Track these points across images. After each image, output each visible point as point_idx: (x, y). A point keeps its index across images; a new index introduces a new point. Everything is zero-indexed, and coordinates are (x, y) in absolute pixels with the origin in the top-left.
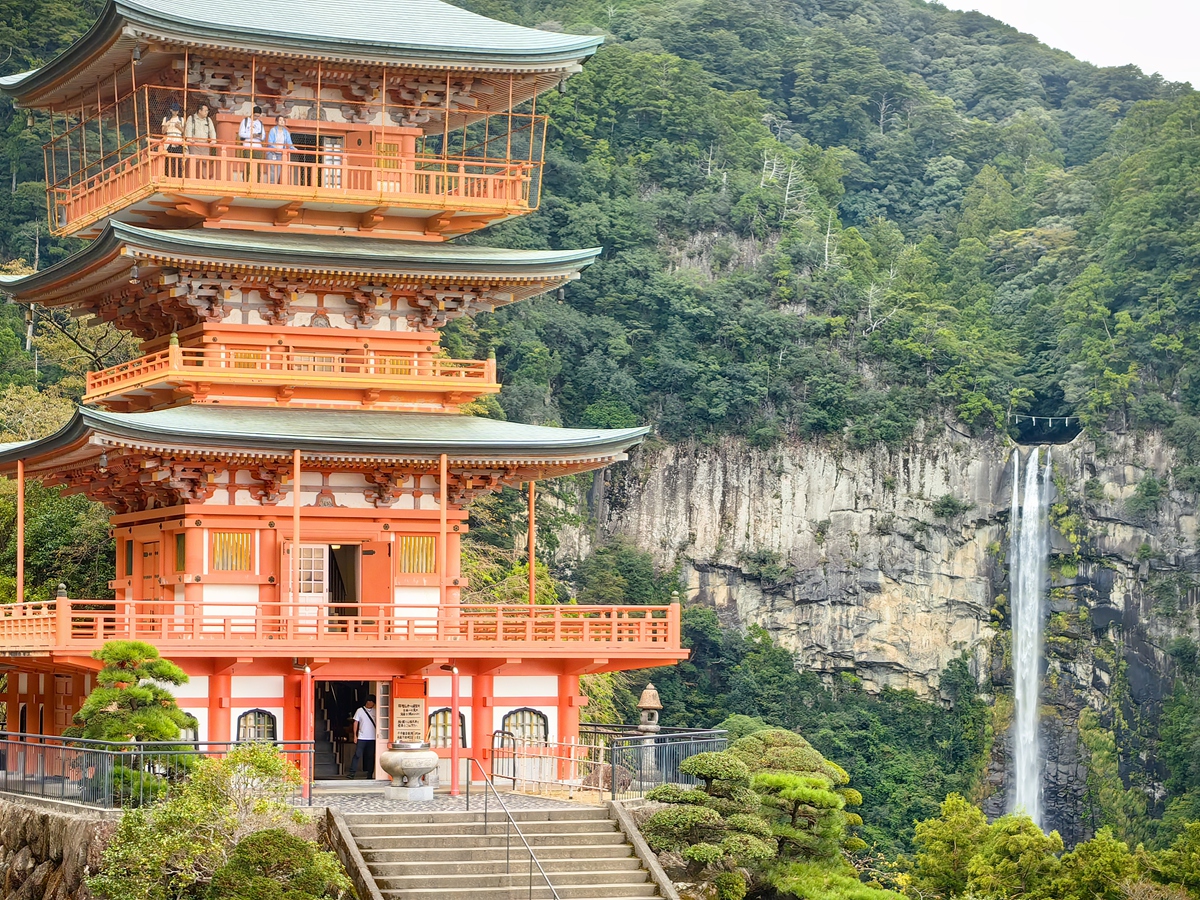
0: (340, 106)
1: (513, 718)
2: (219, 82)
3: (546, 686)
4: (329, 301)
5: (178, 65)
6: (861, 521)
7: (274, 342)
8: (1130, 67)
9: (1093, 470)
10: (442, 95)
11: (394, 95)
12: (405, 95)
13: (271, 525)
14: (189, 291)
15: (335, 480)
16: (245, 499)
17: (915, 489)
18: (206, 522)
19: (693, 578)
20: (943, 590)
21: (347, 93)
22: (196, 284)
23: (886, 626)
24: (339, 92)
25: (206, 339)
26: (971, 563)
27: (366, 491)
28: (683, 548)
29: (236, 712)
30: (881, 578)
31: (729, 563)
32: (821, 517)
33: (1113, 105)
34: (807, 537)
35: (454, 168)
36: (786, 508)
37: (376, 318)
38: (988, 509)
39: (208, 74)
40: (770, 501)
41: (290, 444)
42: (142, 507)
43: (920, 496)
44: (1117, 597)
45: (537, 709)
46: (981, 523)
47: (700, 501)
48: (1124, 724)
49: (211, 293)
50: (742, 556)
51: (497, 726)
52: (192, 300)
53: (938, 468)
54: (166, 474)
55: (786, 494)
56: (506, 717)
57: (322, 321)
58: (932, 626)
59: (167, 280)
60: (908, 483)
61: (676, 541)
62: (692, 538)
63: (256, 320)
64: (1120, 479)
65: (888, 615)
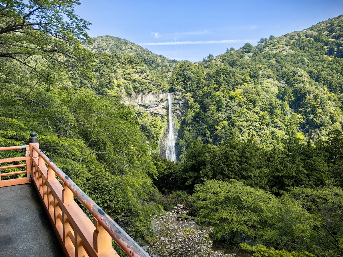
6: (154, 100)
17: (159, 97)
19: (139, 106)
20: (162, 106)
23: (157, 110)
26: (165, 104)
30: (156, 105)
32: (151, 100)
34: (149, 102)
36: (147, 99)
38: (166, 99)
44: (178, 107)
47: (139, 98)
48: (179, 118)
50: (143, 104)
55: (147, 98)
58: (161, 110)
61: (137, 102)
62: (139, 102)
64: (178, 96)
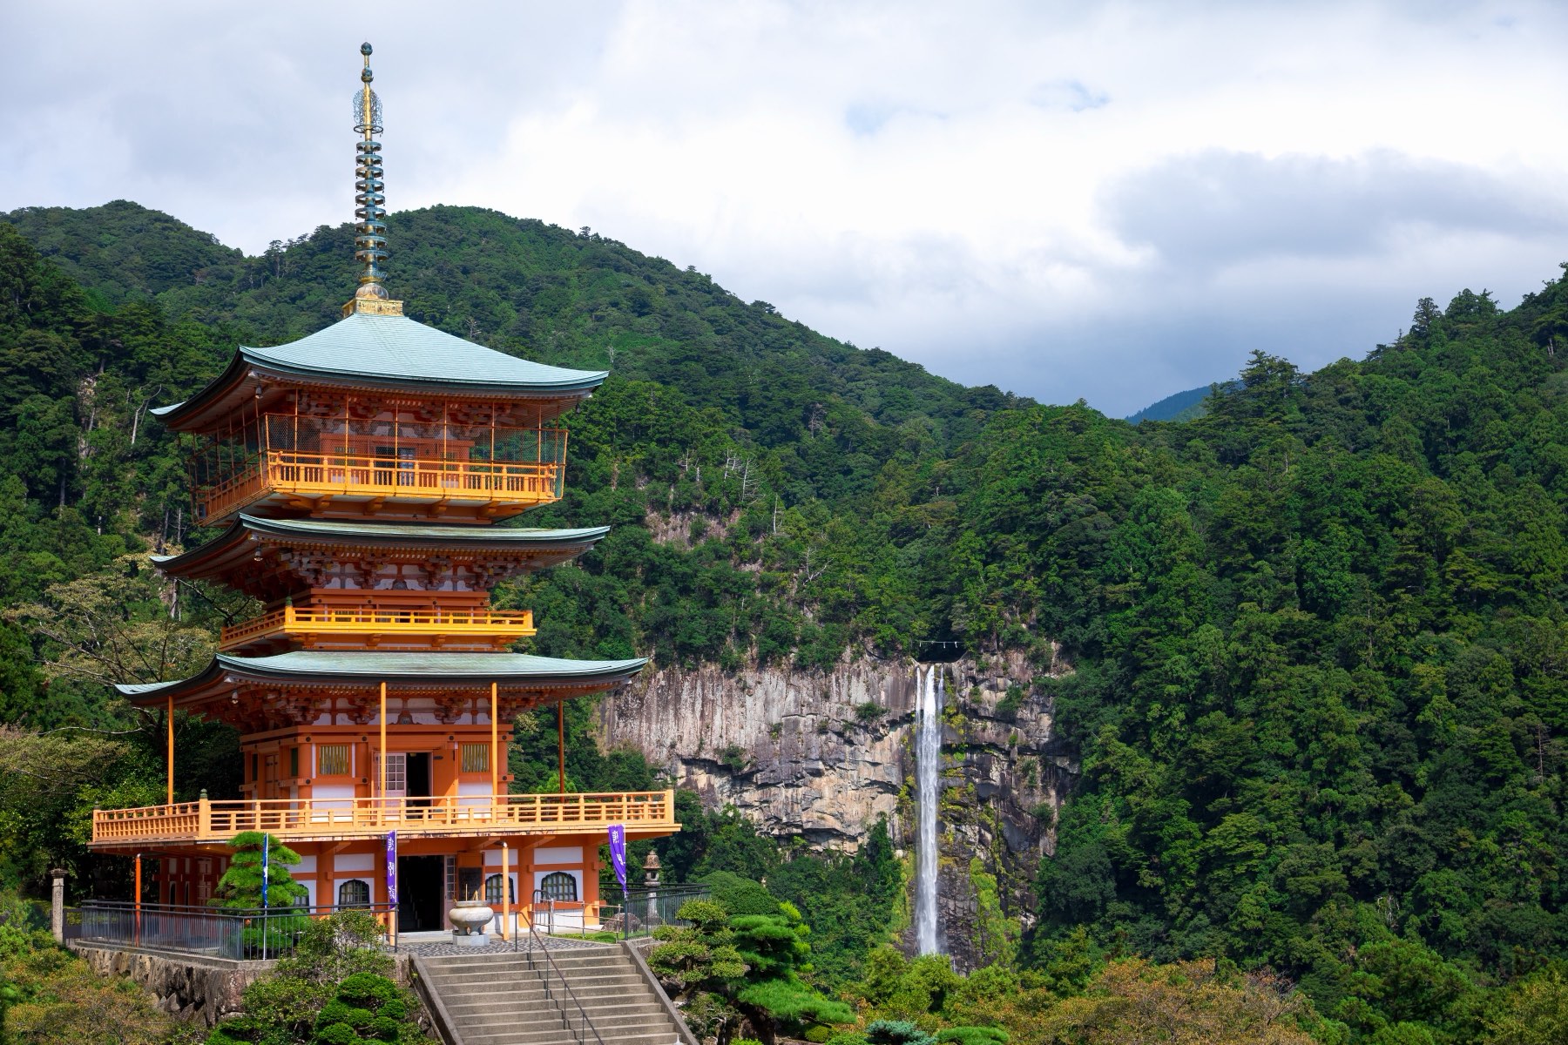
0: (413, 426)
1: (549, 881)
2: (323, 410)
3: (575, 855)
4: (406, 570)
5: (291, 398)
6: (806, 722)
7: (365, 602)
8: (991, 386)
9: (976, 682)
10: (489, 417)
11: (454, 417)
12: (461, 417)
13: (364, 739)
14: (302, 566)
15: (413, 703)
16: (343, 720)
17: (844, 698)
18: (314, 739)
19: (682, 770)
20: (868, 773)
21: (418, 416)
22: (305, 560)
23: (826, 801)
24: (412, 415)
25: (313, 601)
26: (887, 752)
27: (436, 711)
28: (673, 746)
29: (338, 883)
30: (821, 766)
31: (709, 756)
32: (775, 720)
33: (981, 414)
34: (765, 736)
35: (499, 470)
36: (749, 715)
37: (441, 582)
38: (898, 713)
39: (313, 403)
40: (737, 709)
41: (377, 679)
42: (265, 728)
43: (848, 703)
44: (995, 775)
45: (568, 872)
46: (893, 724)
47: (686, 712)
48: (1003, 871)
49: (317, 566)
50: (717, 751)
51: (538, 886)
52: (302, 573)
53: (861, 683)
54: (283, 703)
55: (749, 704)
56: (544, 880)
57: (401, 586)
58: (859, 800)
59: (284, 557)
60: (839, 694)
61: (668, 742)
62: (681, 738)
63: (350, 585)
64: (992, 688)
65: (827, 793)
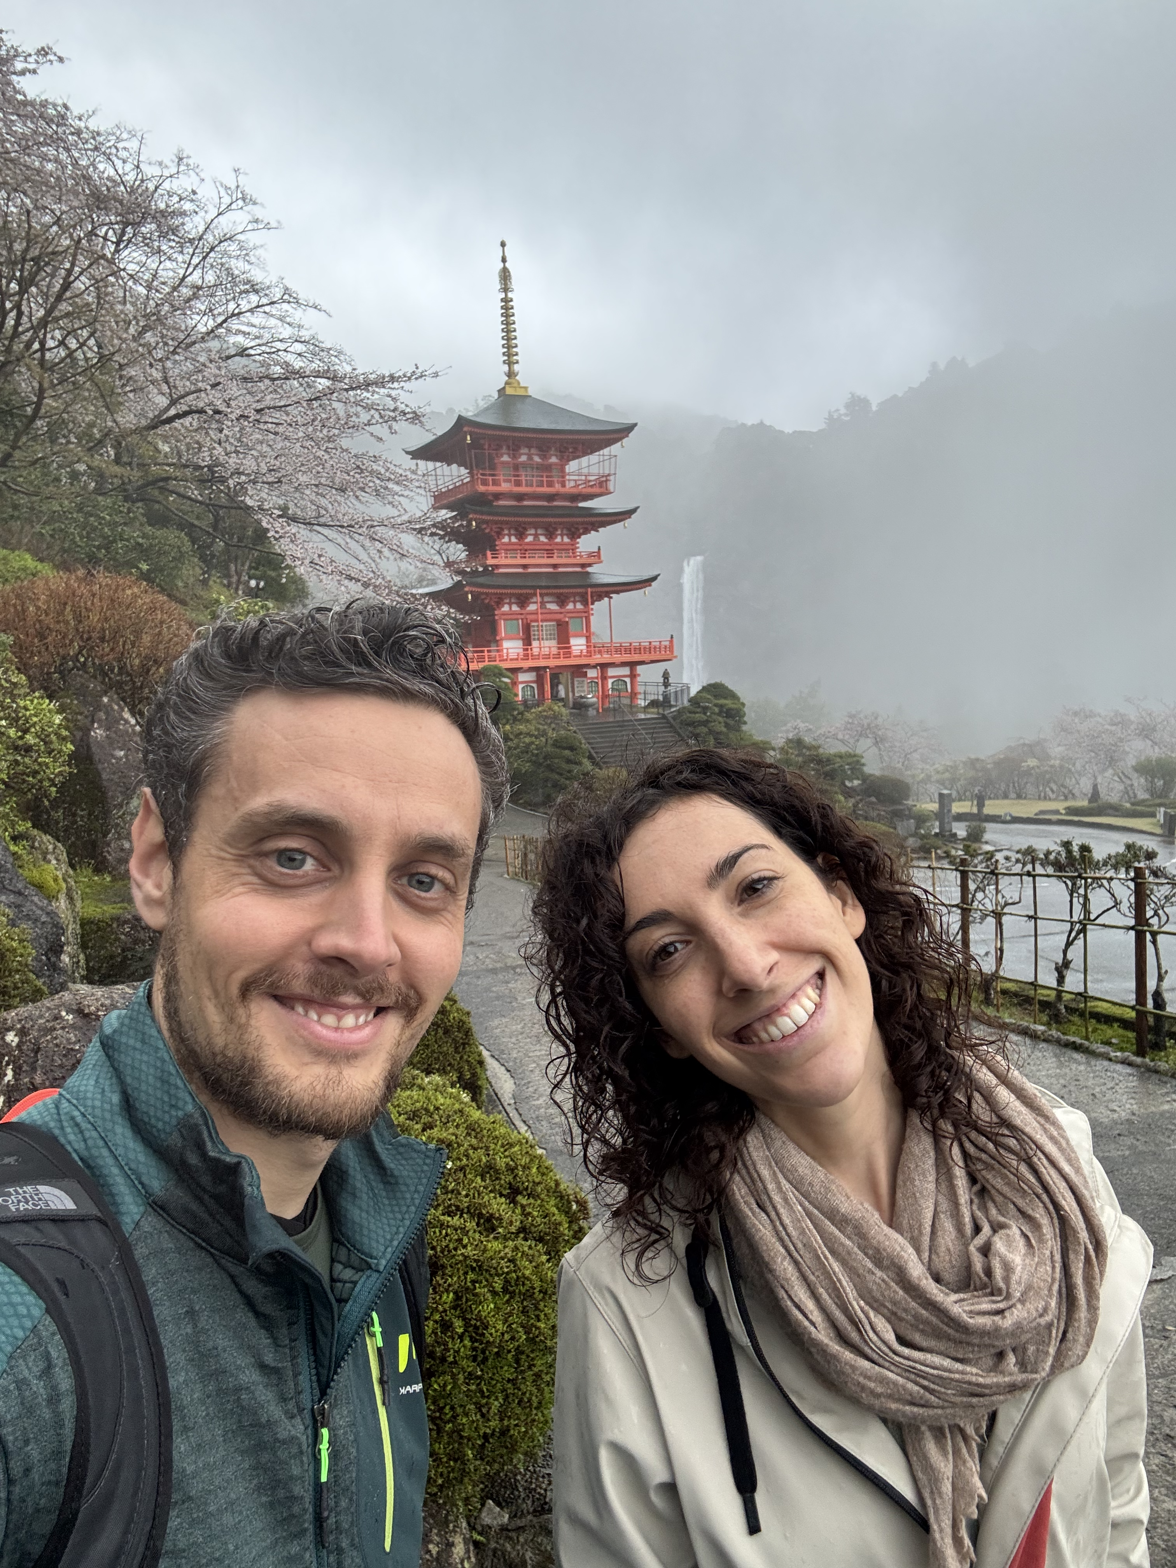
1: (615, 683)
3: (626, 671)
4: (539, 531)
7: (521, 548)
13: (525, 617)
14: (492, 530)
15: (546, 599)
16: (515, 608)
18: (502, 617)
21: (540, 449)
25: (498, 548)
27: (557, 602)
29: (521, 686)
41: (535, 587)
45: (623, 679)
49: (498, 530)
51: (610, 686)
52: (493, 533)
56: (612, 683)
57: (538, 539)
63: (514, 539)
